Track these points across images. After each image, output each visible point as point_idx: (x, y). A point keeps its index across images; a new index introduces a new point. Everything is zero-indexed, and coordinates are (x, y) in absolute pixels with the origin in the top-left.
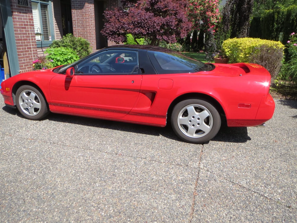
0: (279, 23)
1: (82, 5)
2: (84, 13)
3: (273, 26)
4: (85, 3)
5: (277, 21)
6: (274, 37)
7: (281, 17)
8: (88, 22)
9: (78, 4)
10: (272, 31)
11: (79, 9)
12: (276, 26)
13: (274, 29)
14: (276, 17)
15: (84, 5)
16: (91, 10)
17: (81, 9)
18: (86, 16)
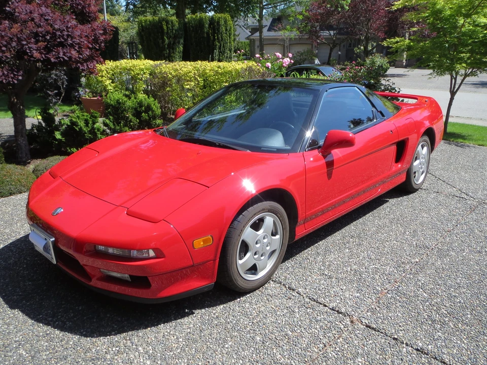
0: (170, 37)
3: (164, 41)
5: (167, 32)
6: (167, 57)
7: (171, 28)
10: (164, 49)
12: (167, 41)
13: (165, 46)
14: (165, 27)
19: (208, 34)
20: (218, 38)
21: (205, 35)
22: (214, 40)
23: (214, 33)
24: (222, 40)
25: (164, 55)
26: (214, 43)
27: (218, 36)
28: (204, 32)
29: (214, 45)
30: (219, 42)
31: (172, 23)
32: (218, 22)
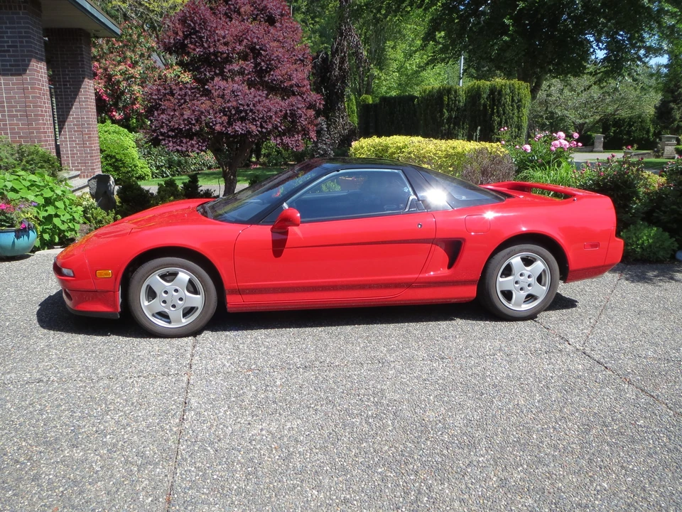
0: (452, 109)
1: (23, 65)
2: (29, 84)
3: (442, 114)
4: (30, 61)
5: (448, 105)
6: (445, 134)
7: (453, 99)
8: (40, 107)
9: (10, 61)
10: (442, 124)
11: (12, 75)
12: (446, 114)
13: (443, 120)
14: (446, 98)
15: (28, 65)
16: (42, 77)
17: (20, 75)
18: (34, 93)
19: (485, 105)
20: (498, 112)
21: (482, 108)
22: (493, 113)
23: (494, 105)
24: (504, 114)
25: (442, 132)
26: (491, 118)
27: (498, 108)
28: (480, 103)
29: (491, 119)
30: (499, 116)
31: (456, 92)
32: (500, 92)
